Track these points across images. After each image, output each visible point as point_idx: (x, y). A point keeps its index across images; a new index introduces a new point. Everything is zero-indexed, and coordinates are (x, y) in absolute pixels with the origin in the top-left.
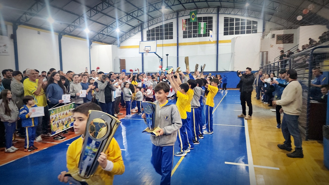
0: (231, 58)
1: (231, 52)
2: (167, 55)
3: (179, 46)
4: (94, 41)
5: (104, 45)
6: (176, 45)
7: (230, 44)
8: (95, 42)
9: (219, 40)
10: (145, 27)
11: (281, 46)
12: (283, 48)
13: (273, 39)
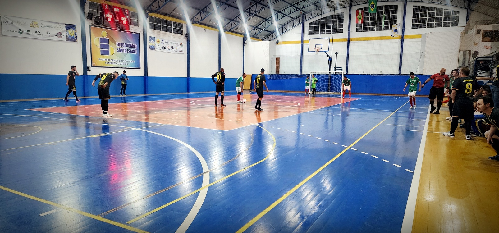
0: (419, 58)
1: (420, 51)
3: (350, 42)
6: (347, 40)
7: (420, 39)
9: (405, 35)
10: (307, 19)
11: (489, 44)
12: (491, 48)
13: (478, 35)
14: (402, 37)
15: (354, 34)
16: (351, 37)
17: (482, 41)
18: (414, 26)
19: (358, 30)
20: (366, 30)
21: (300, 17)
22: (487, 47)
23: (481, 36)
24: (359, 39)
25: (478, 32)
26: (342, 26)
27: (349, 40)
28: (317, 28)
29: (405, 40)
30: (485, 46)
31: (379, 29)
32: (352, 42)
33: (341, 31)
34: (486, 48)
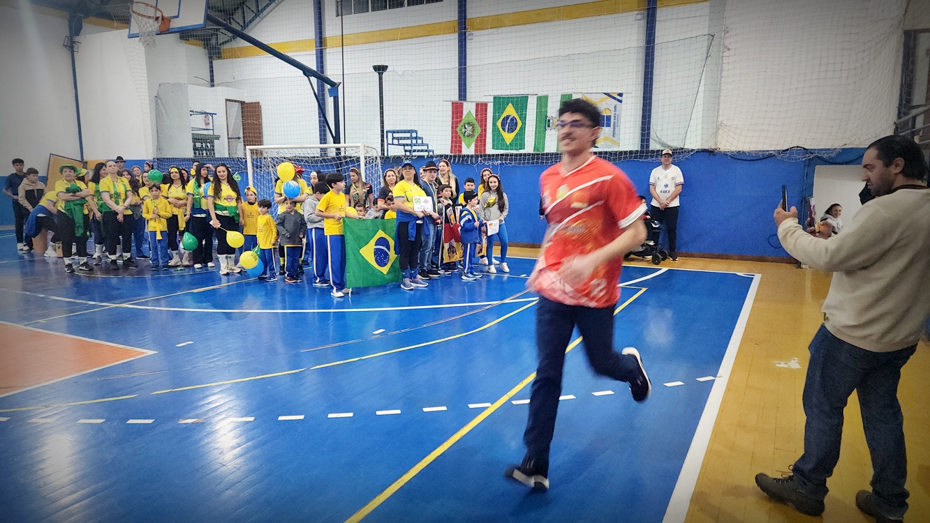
2: (380, 69)
3: (467, 33)
4: (87, 13)
5: (117, 28)
6: (457, 29)
8: (92, 19)
15: (481, 3)
16: (468, 16)
24: (497, 22)
27: (462, 28)
32: (476, 33)
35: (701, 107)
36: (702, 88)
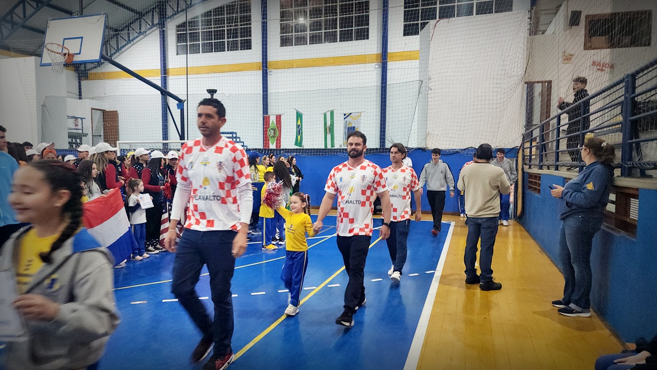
1: (418, 79)
2: (212, 92)
3: (268, 71)
5: (12, 57)
6: (261, 68)
9: (389, 51)
10: (169, 12)
11: (604, 55)
12: (612, 67)
13: (574, 27)
14: (384, 58)
15: (277, 52)
16: (269, 60)
17: (585, 49)
18: (410, 30)
19: (285, 42)
20: (301, 41)
21: (153, 10)
22: (599, 64)
23: (581, 31)
24: (288, 65)
25: (574, 19)
26: (248, 32)
27: (265, 66)
28: (194, 37)
29: (390, 65)
30: (594, 63)
31: (331, 38)
32: (274, 71)
33: (247, 45)
34: (598, 67)
35: (416, 123)
36: (416, 112)
